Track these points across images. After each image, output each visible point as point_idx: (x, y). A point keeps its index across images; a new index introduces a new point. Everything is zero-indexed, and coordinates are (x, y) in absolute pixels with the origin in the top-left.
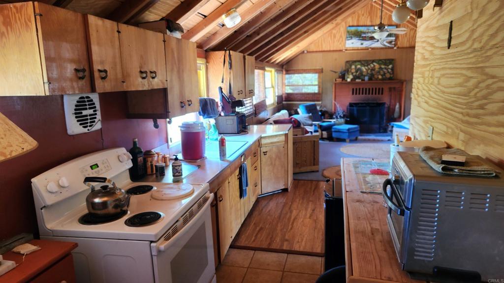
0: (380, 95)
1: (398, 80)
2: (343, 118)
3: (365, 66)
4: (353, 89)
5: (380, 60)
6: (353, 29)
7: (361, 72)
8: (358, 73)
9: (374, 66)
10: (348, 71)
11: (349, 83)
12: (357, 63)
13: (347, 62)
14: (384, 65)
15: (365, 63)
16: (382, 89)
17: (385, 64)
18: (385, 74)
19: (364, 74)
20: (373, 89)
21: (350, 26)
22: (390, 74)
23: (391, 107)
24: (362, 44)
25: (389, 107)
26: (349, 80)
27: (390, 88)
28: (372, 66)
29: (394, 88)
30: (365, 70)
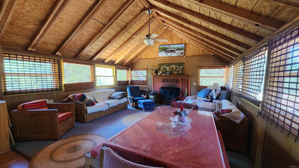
0: (177, 83)
1: (186, 74)
3: (168, 66)
4: (163, 79)
5: (176, 63)
6: (162, 46)
8: (164, 71)
10: (160, 69)
11: (159, 76)
12: (164, 65)
13: (159, 64)
14: (178, 66)
15: (168, 65)
16: (178, 80)
17: (179, 66)
18: (178, 71)
19: (167, 71)
20: (173, 79)
22: (181, 71)
23: (183, 90)
24: (167, 55)
27: (182, 79)
28: (172, 66)
29: (184, 79)
30: (168, 69)
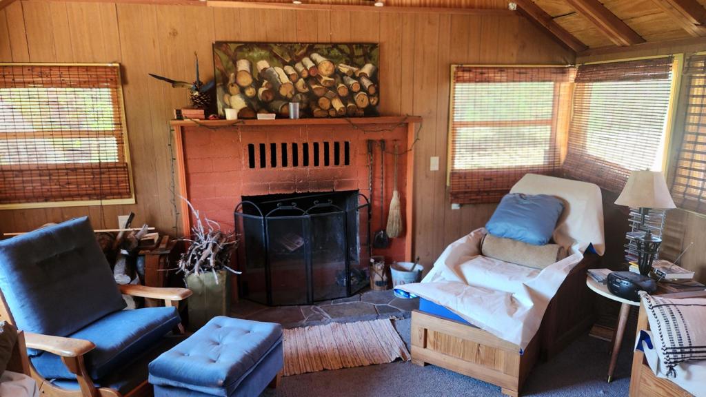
0: (341, 166)
1: (391, 115)
2: (218, 267)
3: (285, 64)
4: (251, 148)
5: (335, 45)
7: (275, 88)
8: (261, 91)
9: (316, 65)
10: (225, 80)
11: (233, 125)
12: (256, 54)
13: (218, 45)
14: (347, 63)
15: (286, 52)
16: (347, 144)
17: (350, 62)
18: (351, 94)
19: (283, 92)
20: (316, 146)
22: (369, 96)
23: (376, 203)
25: (369, 207)
26: (231, 115)
27: (370, 143)
28: (310, 64)
29: (383, 141)
30: (285, 79)
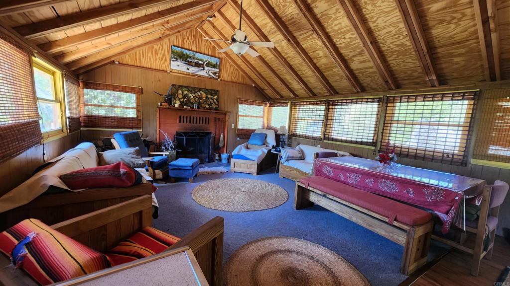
0: (207, 125)
1: (222, 111)
2: (174, 149)
3: (192, 93)
4: (180, 116)
5: (207, 90)
6: (178, 49)
7: (189, 99)
8: (185, 100)
9: (201, 94)
10: (175, 96)
11: (177, 109)
12: (184, 89)
13: (173, 85)
14: (210, 95)
15: (193, 90)
16: (209, 118)
18: (211, 104)
19: (191, 101)
20: (200, 118)
21: (174, 46)
22: (216, 105)
23: (216, 136)
24: (188, 69)
25: (214, 137)
26: (177, 106)
27: (215, 118)
28: (199, 94)
29: (219, 118)
30: (192, 98)
